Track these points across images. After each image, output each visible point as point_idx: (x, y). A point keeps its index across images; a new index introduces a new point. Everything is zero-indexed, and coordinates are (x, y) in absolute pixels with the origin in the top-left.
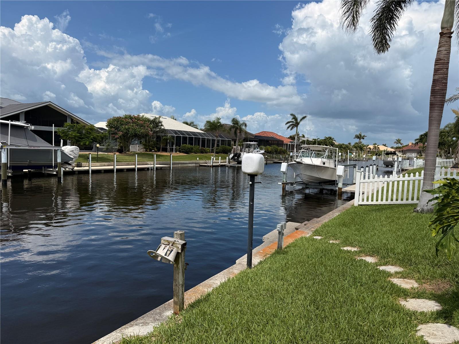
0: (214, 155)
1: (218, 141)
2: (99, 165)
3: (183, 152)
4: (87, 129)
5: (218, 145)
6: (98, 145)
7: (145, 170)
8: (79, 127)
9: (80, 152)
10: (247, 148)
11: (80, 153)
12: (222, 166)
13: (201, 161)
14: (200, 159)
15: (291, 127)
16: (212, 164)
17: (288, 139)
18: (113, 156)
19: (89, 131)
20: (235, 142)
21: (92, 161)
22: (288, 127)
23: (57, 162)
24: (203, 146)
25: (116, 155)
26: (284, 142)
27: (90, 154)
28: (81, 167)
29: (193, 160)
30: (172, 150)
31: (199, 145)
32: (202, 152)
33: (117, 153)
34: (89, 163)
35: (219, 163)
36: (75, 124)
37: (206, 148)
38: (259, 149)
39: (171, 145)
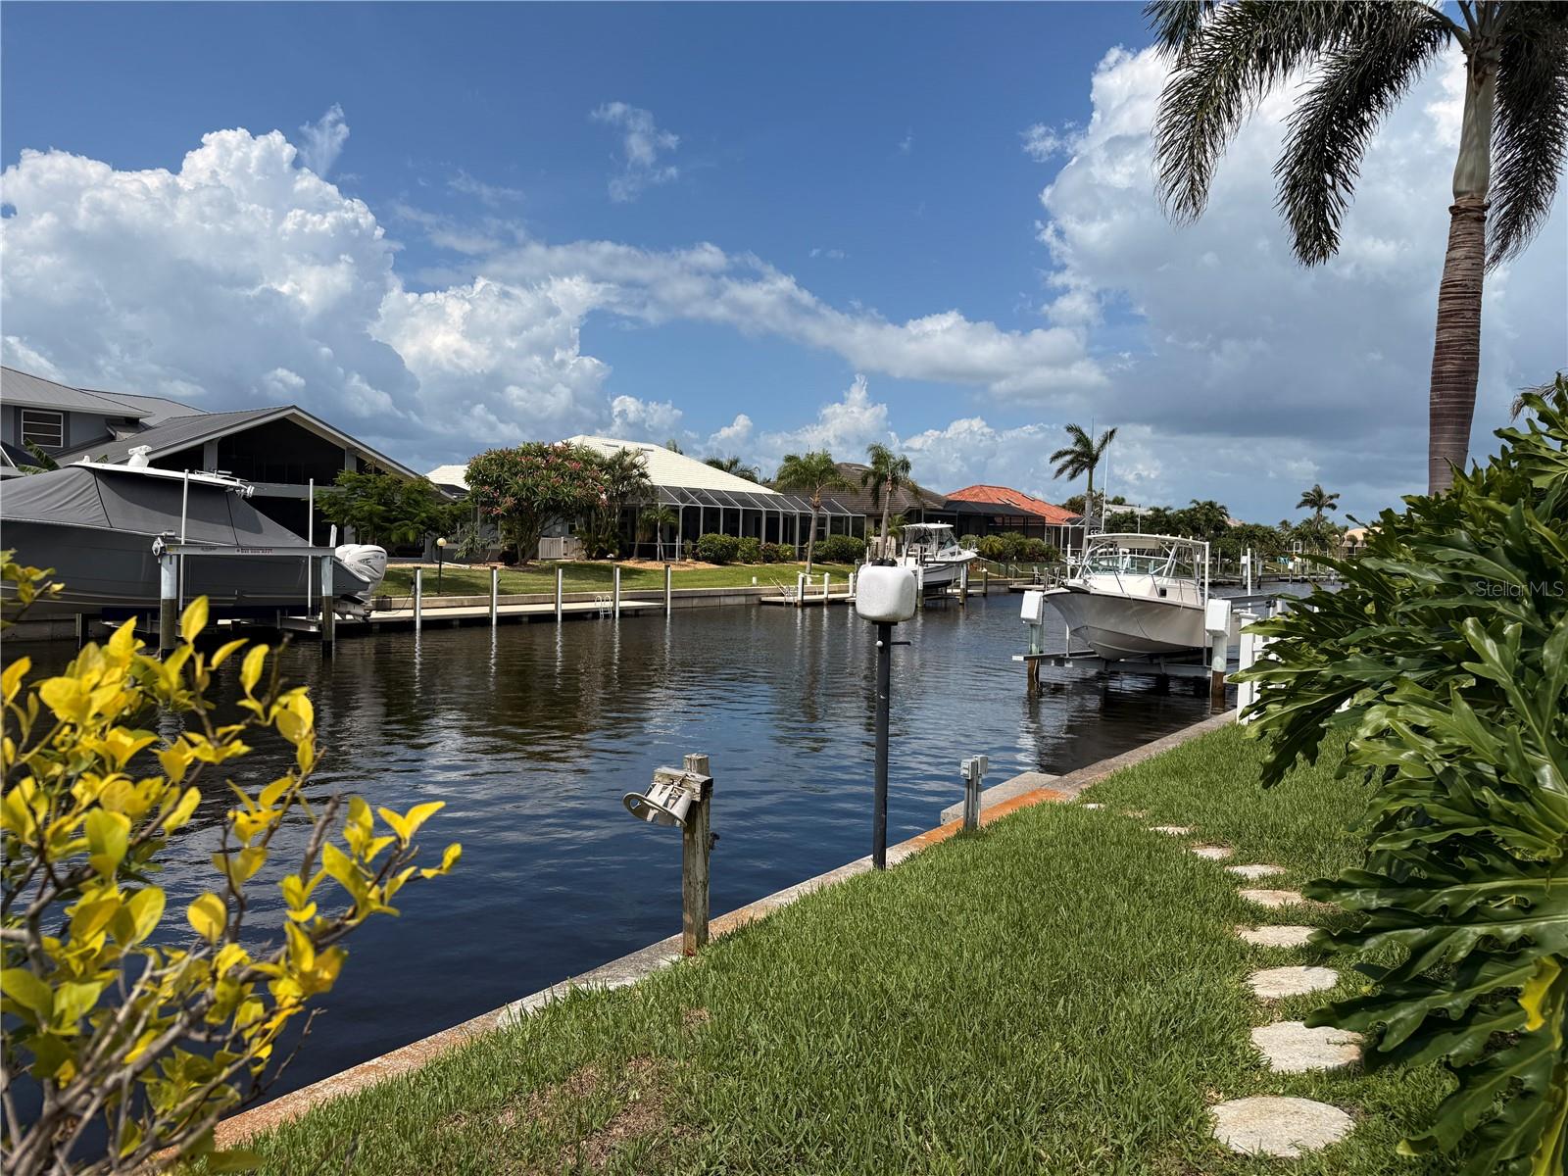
0: (808, 569)
1: (822, 521)
2: (444, 604)
3: (705, 559)
4: (410, 491)
5: (820, 535)
6: (441, 541)
7: (586, 619)
8: (381, 485)
9: (389, 562)
10: (917, 542)
11: (388, 566)
12: (833, 603)
13: (766, 588)
14: (763, 579)
15: (1069, 471)
16: (799, 598)
17: (1063, 511)
18: (488, 575)
19: (413, 496)
20: (878, 523)
21: (423, 590)
22: (1060, 471)
23: (321, 593)
24: (772, 537)
25: (496, 573)
26: (1048, 520)
27: (419, 568)
28: (390, 610)
29: (739, 585)
30: (670, 553)
31: (758, 534)
32: (769, 559)
33: (500, 566)
34: (414, 597)
35: (822, 593)
36: (372, 476)
37: (783, 547)
38: (957, 547)
39: (667, 536)
